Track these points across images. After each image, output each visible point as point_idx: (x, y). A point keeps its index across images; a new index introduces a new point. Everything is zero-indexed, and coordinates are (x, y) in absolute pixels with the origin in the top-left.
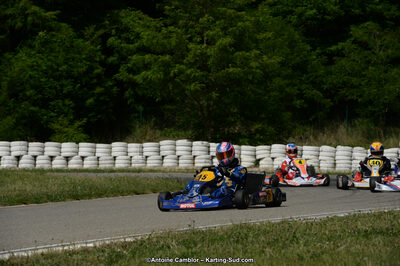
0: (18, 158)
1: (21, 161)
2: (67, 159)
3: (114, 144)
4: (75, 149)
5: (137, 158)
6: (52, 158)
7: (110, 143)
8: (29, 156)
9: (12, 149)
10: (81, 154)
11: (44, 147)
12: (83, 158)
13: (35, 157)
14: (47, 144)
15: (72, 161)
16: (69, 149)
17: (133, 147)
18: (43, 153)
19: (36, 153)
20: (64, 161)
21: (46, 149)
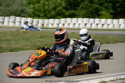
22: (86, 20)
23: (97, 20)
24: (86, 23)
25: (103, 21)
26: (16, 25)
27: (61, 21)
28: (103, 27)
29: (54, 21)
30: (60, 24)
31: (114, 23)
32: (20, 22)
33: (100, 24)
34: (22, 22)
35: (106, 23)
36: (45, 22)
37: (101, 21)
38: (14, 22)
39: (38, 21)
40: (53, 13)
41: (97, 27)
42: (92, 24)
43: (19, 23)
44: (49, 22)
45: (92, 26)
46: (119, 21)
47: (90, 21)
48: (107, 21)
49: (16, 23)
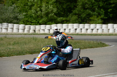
0: (76, 29)
1: (77, 30)
2: (92, 30)
4: (95, 26)
6: (87, 29)
7: (107, 24)
8: (80, 29)
9: (74, 26)
11: (84, 26)
12: (98, 29)
13: (81, 29)
14: (86, 24)
15: (94, 31)
16: (93, 26)
18: (84, 28)
19: (81, 28)
20: (91, 31)
21: (85, 26)
22: (76, 26)
23: (87, 26)
24: (76, 28)
25: (92, 26)
26: (8, 32)
27: (52, 27)
28: (92, 32)
29: (46, 26)
30: (50, 30)
31: (103, 28)
32: (13, 29)
33: (89, 29)
34: (14, 29)
35: (96, 28)
36: (36, 28)
37: (91, 27)
38: (7, 29)
39: (30, 27)
40: (45, 19)
41: (87, 32)
42: (82, 29)
43: (11, 30)
44: (40, 28)
45: (82, 31)
46: (108, 26)
47: (80, 26)
48: (96, 26)
49: (8, 30)
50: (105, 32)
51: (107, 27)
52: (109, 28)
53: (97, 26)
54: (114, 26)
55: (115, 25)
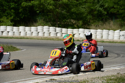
3: (20, 27)
4: (5, 29)
5: (29, 32)
10: (8, 30)
12: (8, 32)
15: (4, 33)
16: (3, 28)
17: (27, 28)
20: (1, 33)
50: (17, 35)
51: (19, 30)
52: (20, 31)
53: (7, 28)
54: (26, 29)
55: (26, 27)
